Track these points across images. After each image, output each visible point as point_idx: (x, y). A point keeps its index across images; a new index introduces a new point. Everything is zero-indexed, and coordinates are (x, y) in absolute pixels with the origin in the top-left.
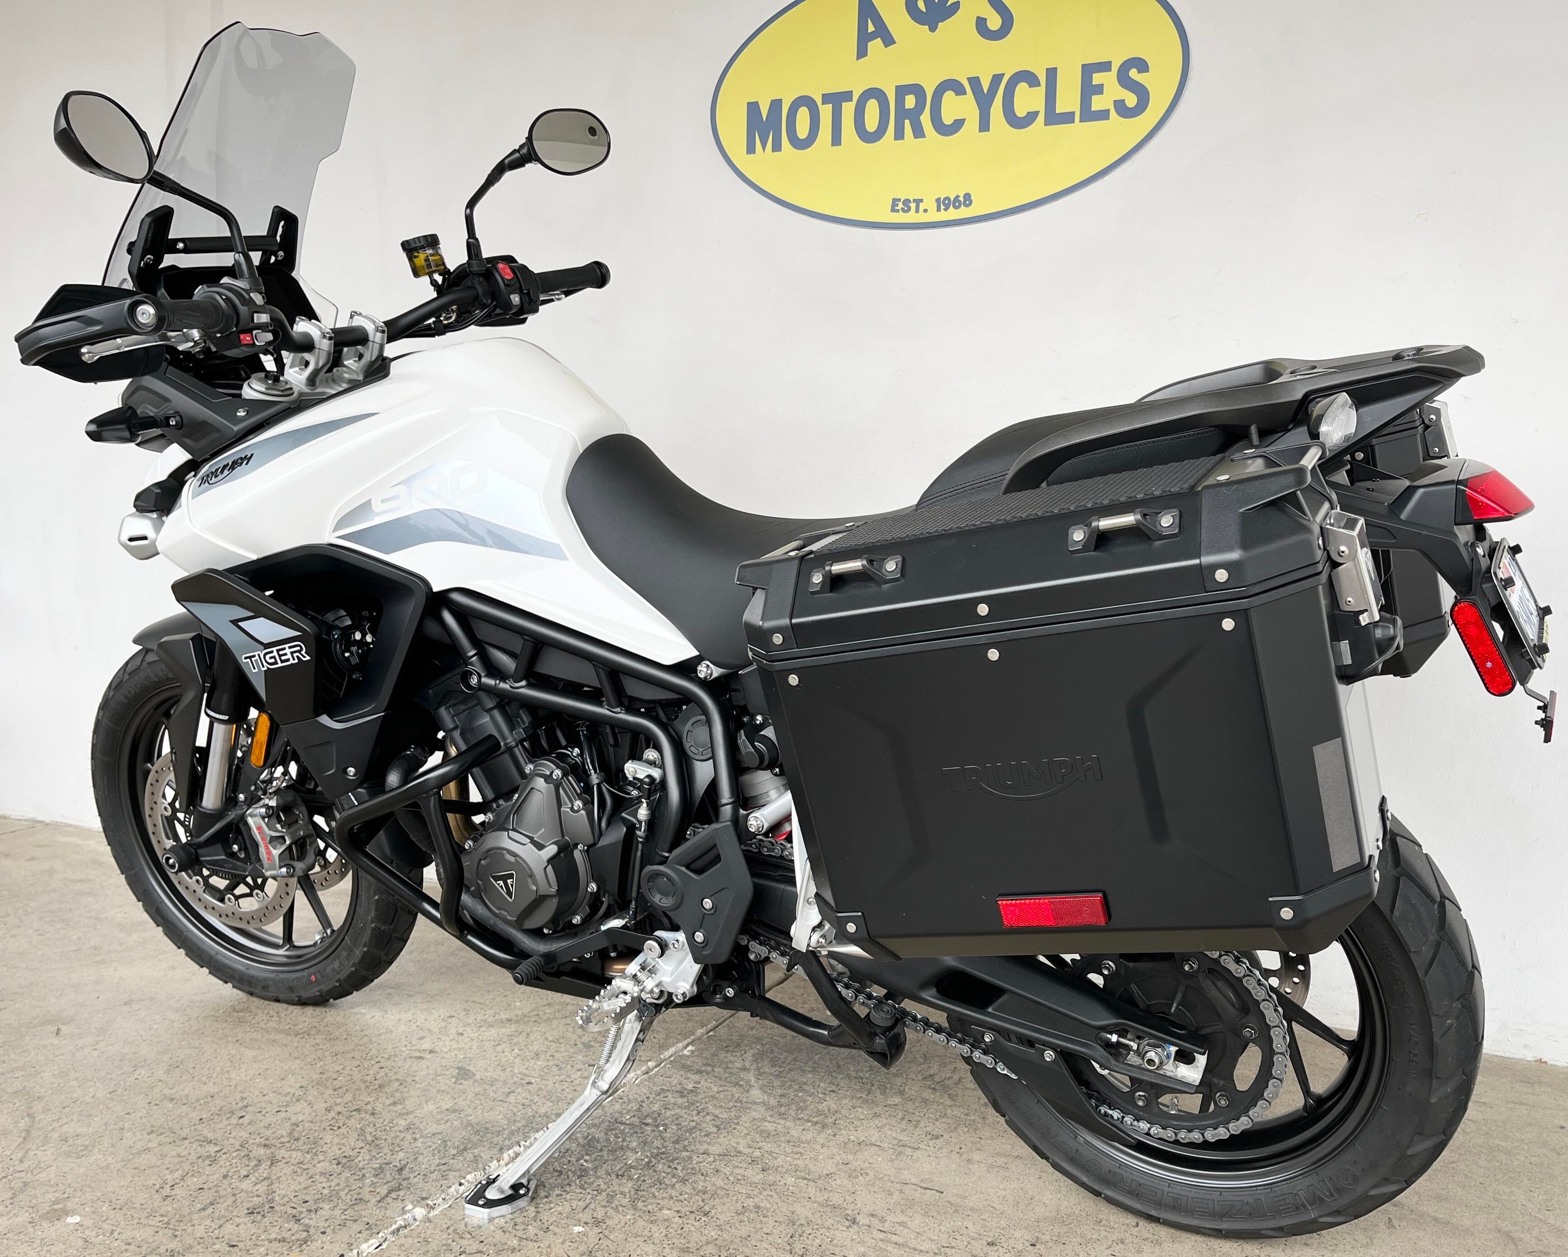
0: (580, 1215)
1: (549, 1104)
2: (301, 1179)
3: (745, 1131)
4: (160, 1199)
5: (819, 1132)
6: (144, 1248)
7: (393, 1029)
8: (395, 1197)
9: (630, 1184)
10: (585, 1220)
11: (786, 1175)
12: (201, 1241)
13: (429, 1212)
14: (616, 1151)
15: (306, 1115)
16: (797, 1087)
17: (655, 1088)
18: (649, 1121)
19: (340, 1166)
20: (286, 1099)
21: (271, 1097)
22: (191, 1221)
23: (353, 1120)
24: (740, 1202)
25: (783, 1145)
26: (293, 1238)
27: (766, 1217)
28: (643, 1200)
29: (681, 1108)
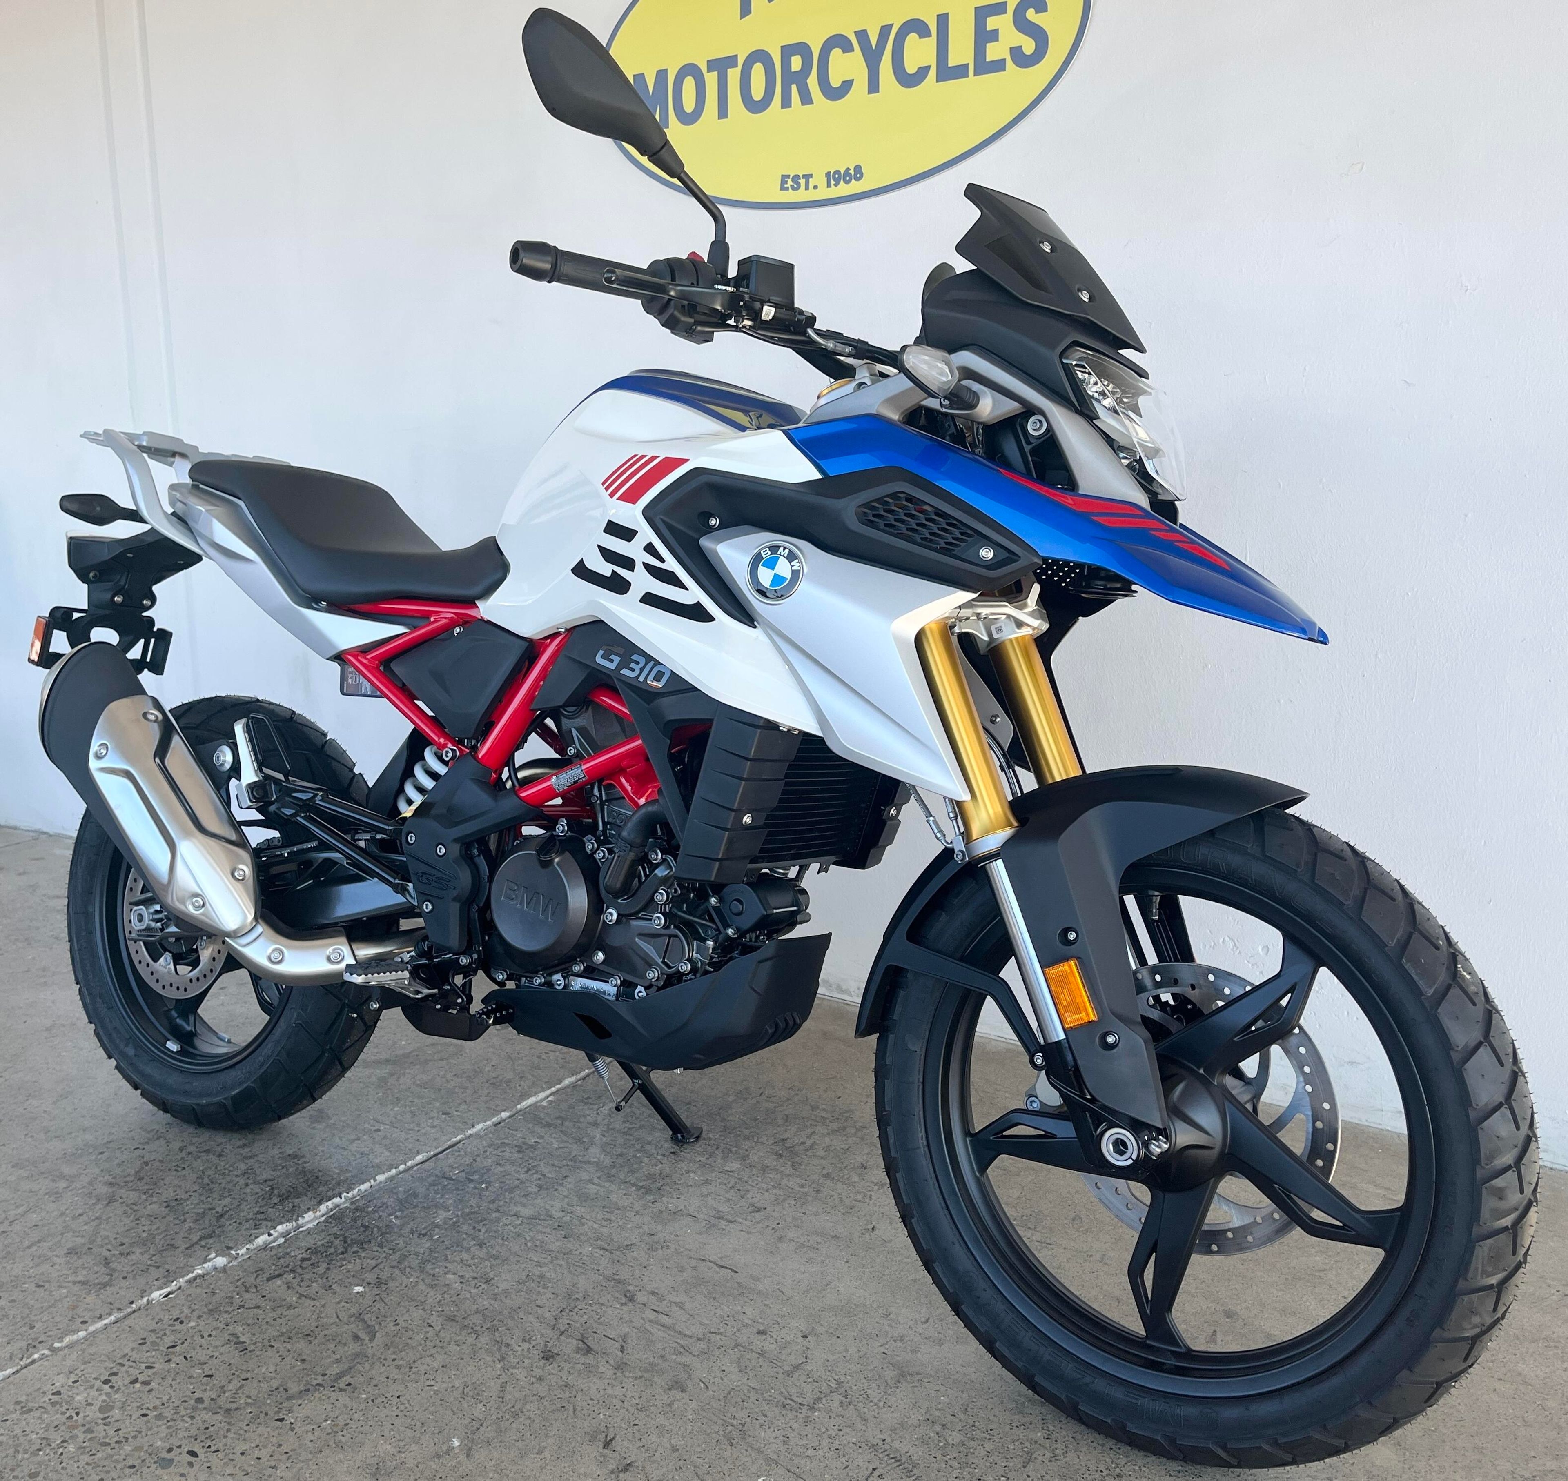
0: (367, 1275)
1: (386, 1154)
2: (127, 1221)
3: (566, 1192)
5: (640, 1197)
8: (204, 1243)
9: (428, 1244)
10: (368, 1280)
11: (586, 1242)
13: (229, 1262)
14: (430, 1206)
17: (496, 1142)
18: (476, 1177)
19: (168, 1208)
24: (526, 1271)
25: (597, 1210)
27: (545, 1287)
28: (434, 1261)
29: (513, 1163)
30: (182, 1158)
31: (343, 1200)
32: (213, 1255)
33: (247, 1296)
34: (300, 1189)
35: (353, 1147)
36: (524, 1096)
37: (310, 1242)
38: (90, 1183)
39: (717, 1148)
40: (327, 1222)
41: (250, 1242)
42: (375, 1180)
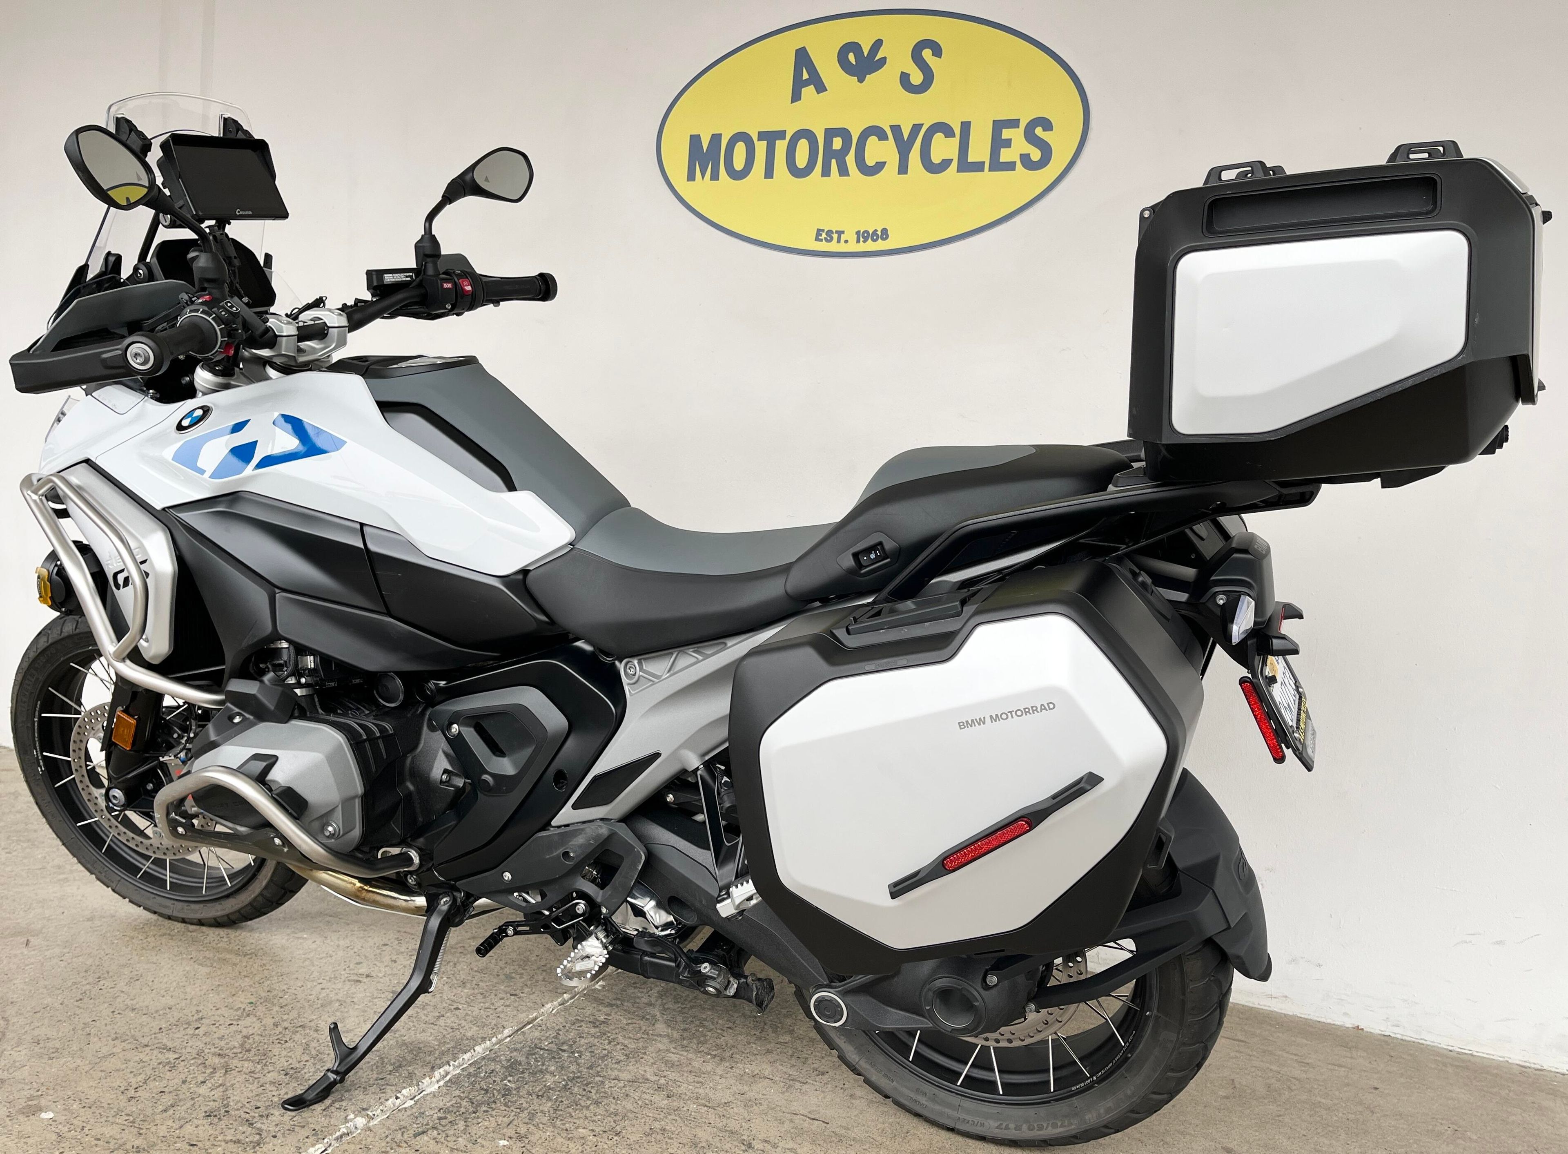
0: (505, 1130)
1: (475, 1028)
2: (253, 1086)
3: (652, 1061)
4: (125, 1100)
5: (718, 1065)
6: (112, 1144)
7: (334, 954)
8: (338, 1106)
9: (550, 1104)
10: (509, 1134)
11: (689, 1102)
12: (164, 1139)
13: (369, 1122)
14: (536, 1073)
15: (256, 1029)
16: (698, 1023)
17: (570, 1018)
18: (565, 1047)
19: (288, 1077)
20: (238, 1013)
21: (224, 1011)
22: (154, 1121)
23: (298, 1034)
24: (647, 1125)
25: (685, 1074)
26: (247, 1140)
28: (560, 1118)
29: (594, 1036)
30: (280, 1033)
31: (452, 1068)
32: (352, 1116)
33: (401, 1150)
34: (409, 1058)
35: (441, 1022)
37: (439, 1103)
38: (200, 1055)
40: (447, 1086)
41: (382, 1104)
42: (475, 1051)
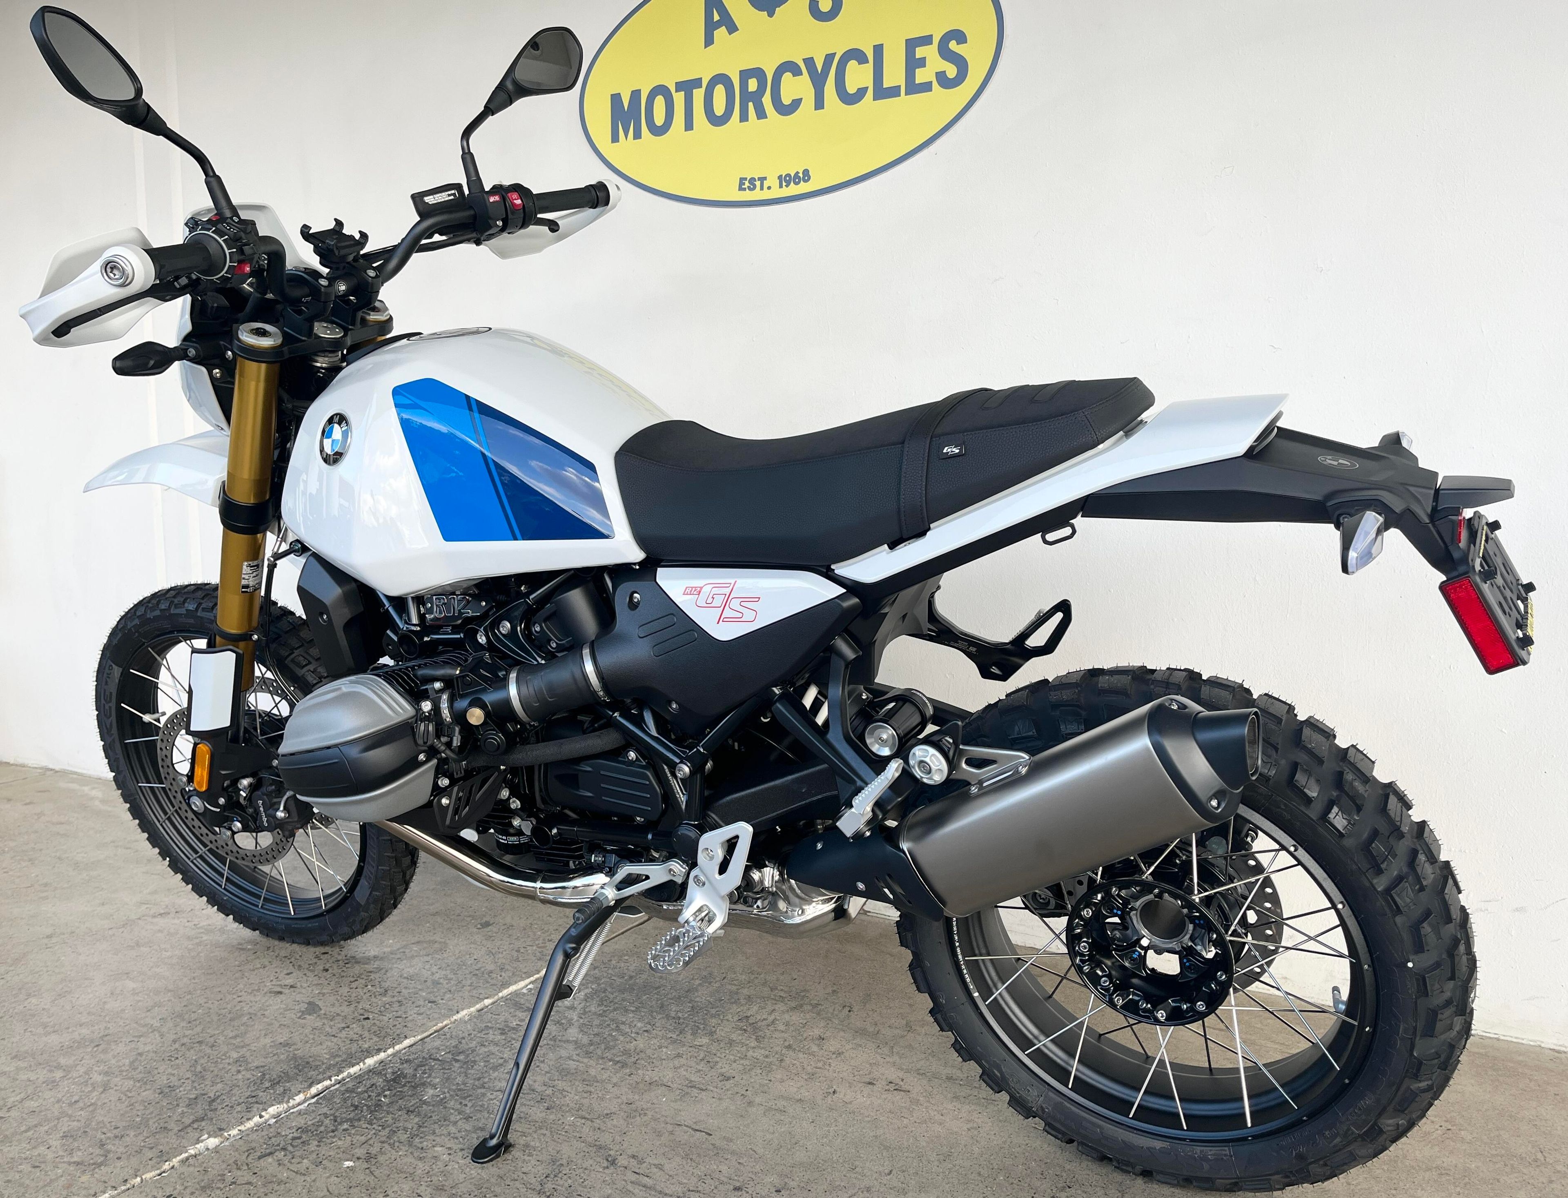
0: (356, 1151)
2: (121, 1106)
3: (546, 1070)
5: (617, 1071)
8: (196, 1125)
9: (417, 1120)
10: (358, 1155)
11: (567, 1114)
13: (222, 1143)
14: (417, 1087)
15: (154, 1045)
16: (613, 1026)
17: (480, 1025)
18: (461, 1056)
19: (161, 1096)
20: (144, 1029)
21: (132, 1026)
23: (192, 1051)
25: (577, 1083)
26: (89, 1163)
27: (530, 1155)
28: (421, 1135)
29: (496, 1044)
30: (177, 1049)
31: (333, 1081)
32: (206, 1136)
33: (239, 1173)
34: (291, 1074)
35: (343, 1034)
36: (505, 985)
37: (301, 1122)
38: (86, 1073)
39: (686, 1027)
40: (318, 1103)
41: (242, 1123)
42: (364, 1064)
